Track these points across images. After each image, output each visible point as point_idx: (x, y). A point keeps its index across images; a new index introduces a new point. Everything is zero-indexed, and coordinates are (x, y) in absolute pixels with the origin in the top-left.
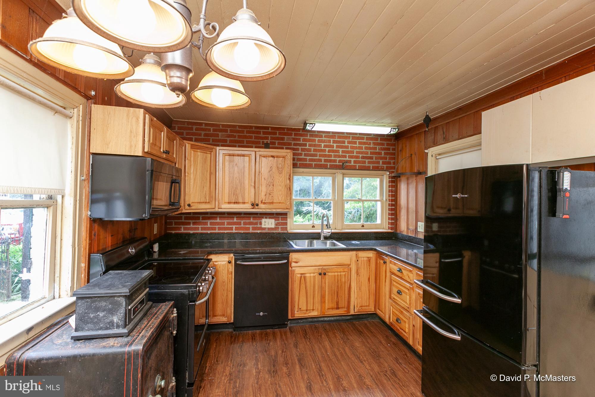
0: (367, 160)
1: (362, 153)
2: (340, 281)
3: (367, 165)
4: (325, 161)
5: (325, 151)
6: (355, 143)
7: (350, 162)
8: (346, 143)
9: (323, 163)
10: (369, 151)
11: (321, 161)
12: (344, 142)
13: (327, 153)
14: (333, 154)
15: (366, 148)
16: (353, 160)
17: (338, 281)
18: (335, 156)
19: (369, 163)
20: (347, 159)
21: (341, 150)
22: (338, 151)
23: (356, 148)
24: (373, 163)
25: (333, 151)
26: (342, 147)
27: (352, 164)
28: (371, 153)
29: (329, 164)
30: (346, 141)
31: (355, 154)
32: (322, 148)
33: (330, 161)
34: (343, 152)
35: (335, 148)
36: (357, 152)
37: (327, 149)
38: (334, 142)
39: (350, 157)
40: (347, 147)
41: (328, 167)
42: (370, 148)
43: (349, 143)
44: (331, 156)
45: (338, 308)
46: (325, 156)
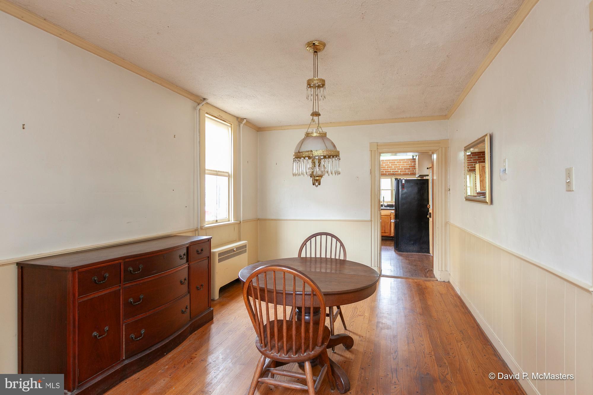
0: (407, 170)
1: (404, 167)
2: (386, 222)
3: (407, 172)
4: (385, 172)
5: (385, 167)
6: (401, 162)
7: (398, 171)
8: (396, 163)
9: (384, 173)
10: (408, 166)
11: (384, 172)
12: (395, 163)
13: (386, 168)
14: (389, 168)
15: (406, 164)
16: (399, 170)
17: (385, 222)
18: (390, 169)
19: (408, 171)
20: (397, 170)
21: (393, 166)
22: (392, 167)
23: (401, 165)
24: (411, 171)
25: (389, 167)
26: (394, 165)
27: (399, 172)
28: (409, 167)
29: (387, 173)
30: (396, 162)
31: (401, 168)
32: (384, 166)
33: (388, 172)
34: (394, 167)
35: (390, 166)
36: (402, 167)
37: (386, 166)
38: (390, 163)
39: (398, 169)
40: (396, 165)
41: (387, 174)
42: (409, 164)
43: (397, 162)
44: (388, 169)
45: (385, 233)
46: (385, 170)
